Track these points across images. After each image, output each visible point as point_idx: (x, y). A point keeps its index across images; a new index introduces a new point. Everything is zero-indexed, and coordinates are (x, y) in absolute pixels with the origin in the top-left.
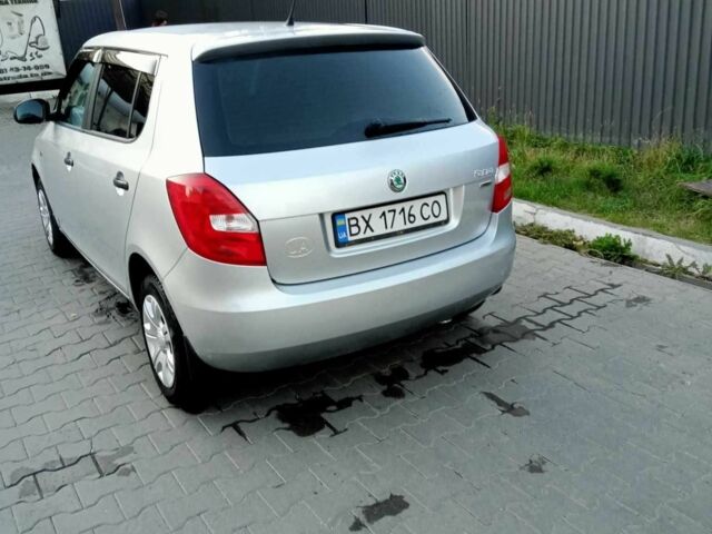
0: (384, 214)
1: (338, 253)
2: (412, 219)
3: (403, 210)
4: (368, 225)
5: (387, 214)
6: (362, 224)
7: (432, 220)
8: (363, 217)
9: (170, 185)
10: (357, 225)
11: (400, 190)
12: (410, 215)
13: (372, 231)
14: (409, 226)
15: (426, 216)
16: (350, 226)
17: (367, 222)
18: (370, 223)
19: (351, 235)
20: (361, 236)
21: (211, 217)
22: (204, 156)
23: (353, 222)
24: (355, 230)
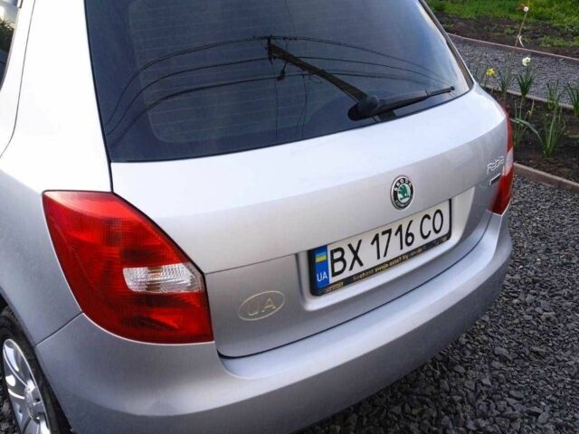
0: (376, 238)
1: (315, 304)
2: (410, 239)
3: (400, 229)
4: (356, 258)
5: (381, 237)
6: (349, 256)
7: (433, 237)
8: (350, 246)
9: (48, 203)
10: (342, 259)
11: (406, 205)
12: (408, 235)
13: (361, 264)
14: (406, 249)
15: (425, 234)
16: (334, 261)
17: (355, 253)
18: (359, 254)
19: (334, 274)
20: (347, 274)
21: (126, 271)
22: (109, 162)
23: (338, 255)
24: (338, 266)
